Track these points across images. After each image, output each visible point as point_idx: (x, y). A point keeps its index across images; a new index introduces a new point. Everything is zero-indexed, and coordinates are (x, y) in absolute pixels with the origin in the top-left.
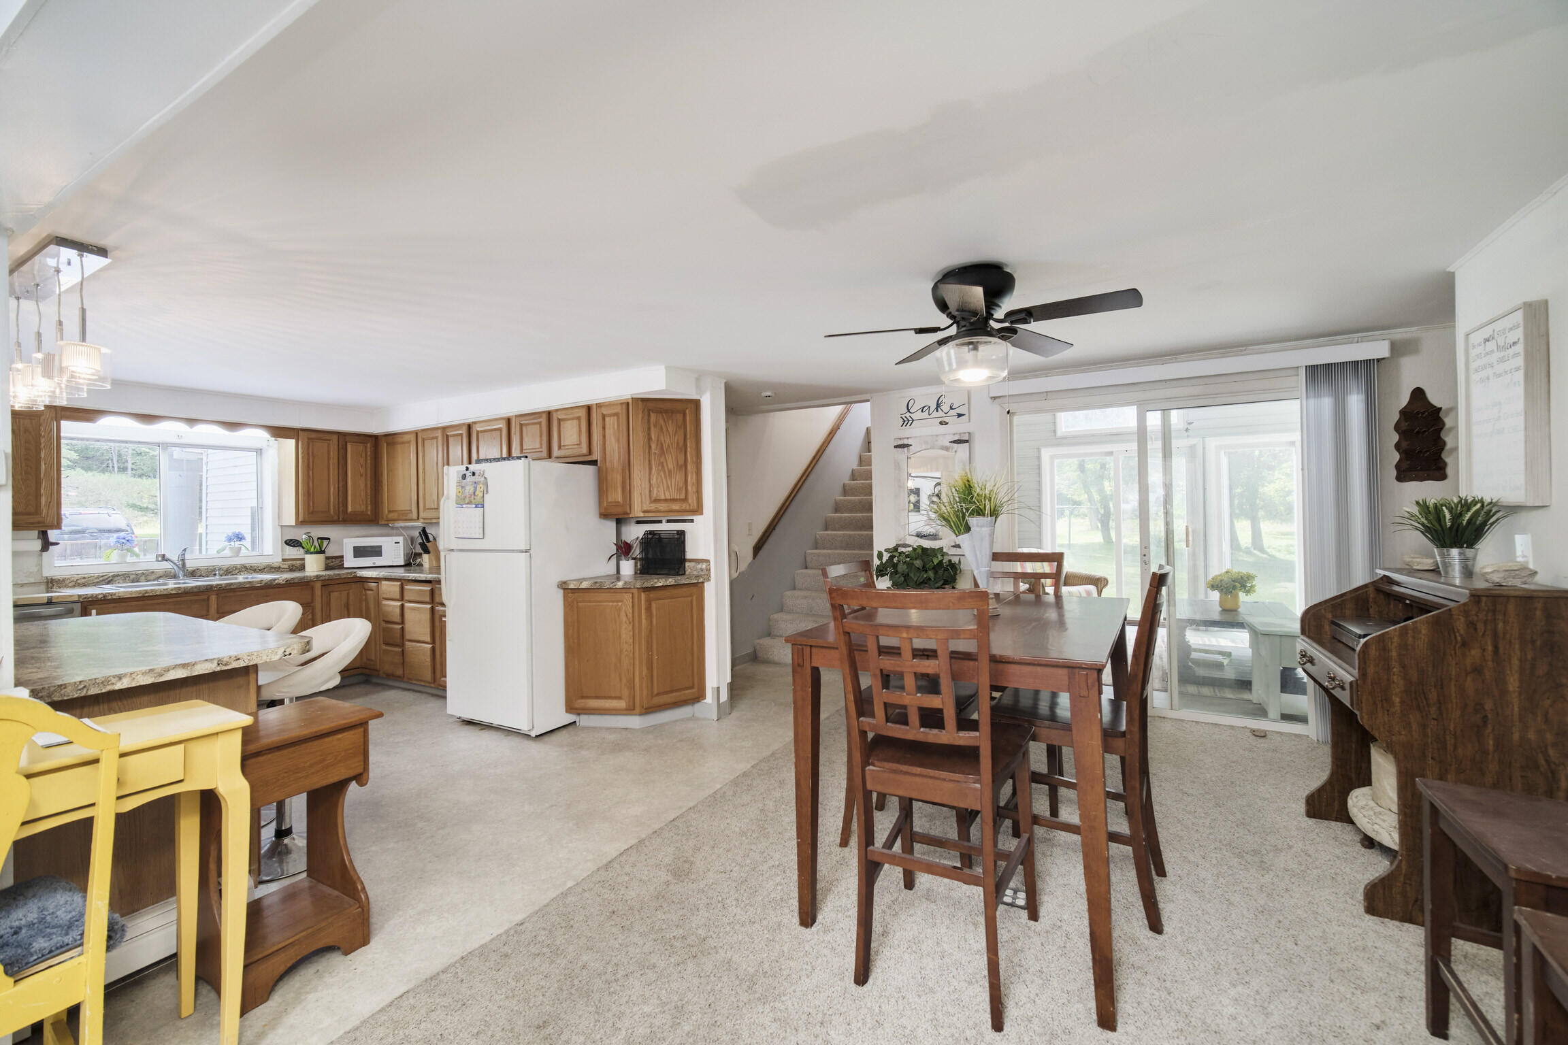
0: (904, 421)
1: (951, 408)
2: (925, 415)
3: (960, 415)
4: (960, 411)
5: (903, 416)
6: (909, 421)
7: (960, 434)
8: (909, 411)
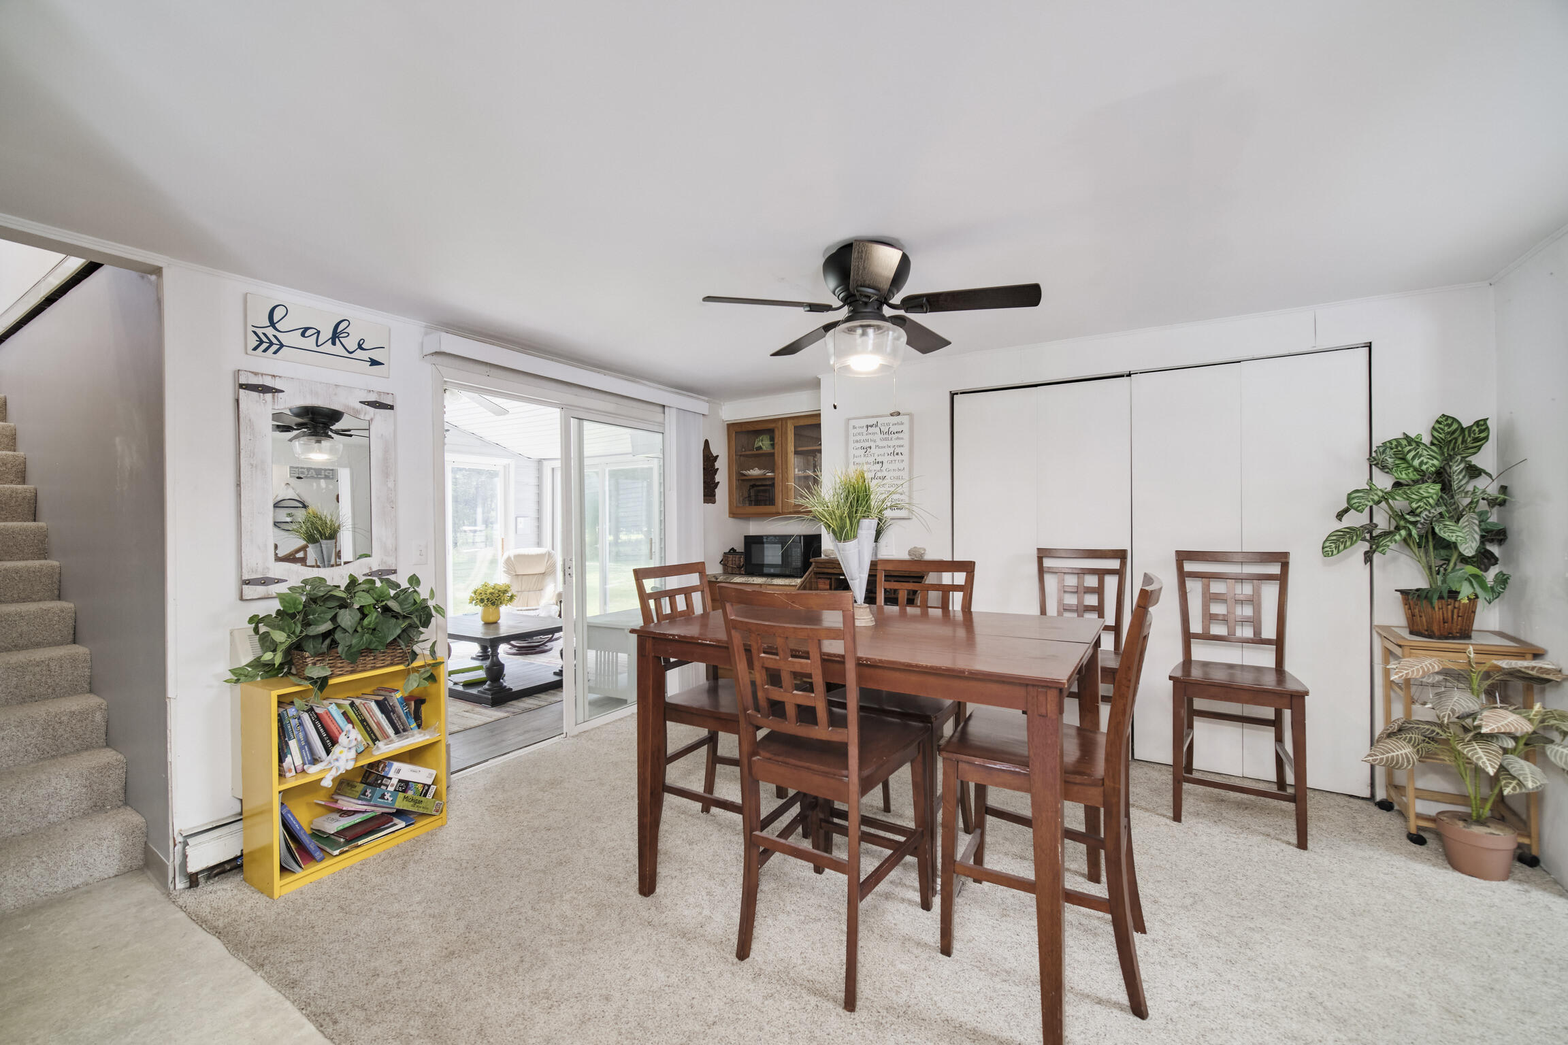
0: (261, 342)
1: (360, 347)
2: (310, 342)
3: (374, 363)
4: (376, 355)
5: (259, 331)
6: (271, 344)
7: (379, 393)
8: (273, 324)
